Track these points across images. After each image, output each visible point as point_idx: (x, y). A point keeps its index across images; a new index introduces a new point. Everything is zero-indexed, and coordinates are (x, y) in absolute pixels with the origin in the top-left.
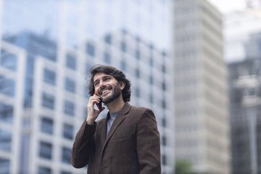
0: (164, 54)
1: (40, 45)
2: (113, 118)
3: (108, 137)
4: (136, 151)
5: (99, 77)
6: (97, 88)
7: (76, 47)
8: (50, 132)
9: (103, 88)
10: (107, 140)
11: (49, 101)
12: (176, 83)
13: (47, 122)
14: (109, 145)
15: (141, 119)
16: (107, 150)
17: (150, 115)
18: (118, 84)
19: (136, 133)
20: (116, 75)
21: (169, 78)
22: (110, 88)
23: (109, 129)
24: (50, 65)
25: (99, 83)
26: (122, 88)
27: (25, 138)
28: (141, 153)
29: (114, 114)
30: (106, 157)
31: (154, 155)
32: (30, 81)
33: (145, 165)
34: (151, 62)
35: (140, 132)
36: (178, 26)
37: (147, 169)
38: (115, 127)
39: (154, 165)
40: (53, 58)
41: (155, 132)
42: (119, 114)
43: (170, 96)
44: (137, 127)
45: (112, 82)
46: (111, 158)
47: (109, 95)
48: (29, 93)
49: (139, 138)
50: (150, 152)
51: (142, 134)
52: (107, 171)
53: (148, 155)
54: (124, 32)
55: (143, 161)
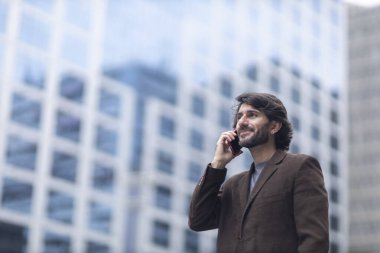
0: (335, 95)
1: (154, 81)
3: (251, 197)
7: (204, 84)
8: (167, 207)
9: (244, 127)
10: (250, 200)
12: (352, 139)
13: (164, 192)
14: (254, 207)
15: (300, 170)
17: (314, 166)
19: (293, 191)
20: (268, 112)
21: (343, 131)
23: (253, 185)
24: (169, 110)
26: (274, 132)
27: (133, 213)
29: (260, 165)
31: (319, 222)
32: (139, 134)
33: (305, 237)
34: (316, 107)
36: (353, 54)
39: (320, 237)
40: (172, 100)
41: (321, 190)
42: (268, 164)
43: (343, 157)
44: (294, 182)
46: (256, 227)
48: (138, 151)
49: (297, 198)
50: (313, 217)
51: (302, 191)
54: (276, 63)
55: (303, 231)
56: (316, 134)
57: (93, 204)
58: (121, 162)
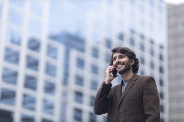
0: (161, 47)
1: (74, 41)
2: (126, 84)
3: (123, 96)
4: (142, 106)
5: (116, 55)
6: (114, 63)
7: (98, 42)
8: (80, 102)
9: (119, 63)
10: (122, 98)
11: (80, 80)
12: (170, 68)
13: (79, 95)
14: (124, 102)
15: (146, 83)
16: (122, 105)
17: (152, 81)
18: (129, 61)
19: (142, 93)
20: (129, 55)
21: (165, 64)
22: (123, 64)
23: (123, 91)
24: (81, 55)
25: (116, 59)
26: (132, 64)
27: (64, 105)
28: (146, 107)
29: (126, 81)
30: (121, 110)
31: (155, 108)
32: (67, 66)
34: (152, 53)
35: (146, 92)
36: (170, 27)
37: (151, 118)
38: (128, 90)
39: (156, 116)
40: (82, 50)
41: (156, 93)
42: (130, 81)
43: (165, 77)
44: (143, 89)
45: (125, 59)
46: (125, 111)
47: (122, 68)
48: (66, 75)
49: (145, 97)
51: (147, 94)
52: (122, 119)
53: (151, 109)
54: (133, 32)
56: (152, 66)
57: (45, 101)
58: (58, 80)
